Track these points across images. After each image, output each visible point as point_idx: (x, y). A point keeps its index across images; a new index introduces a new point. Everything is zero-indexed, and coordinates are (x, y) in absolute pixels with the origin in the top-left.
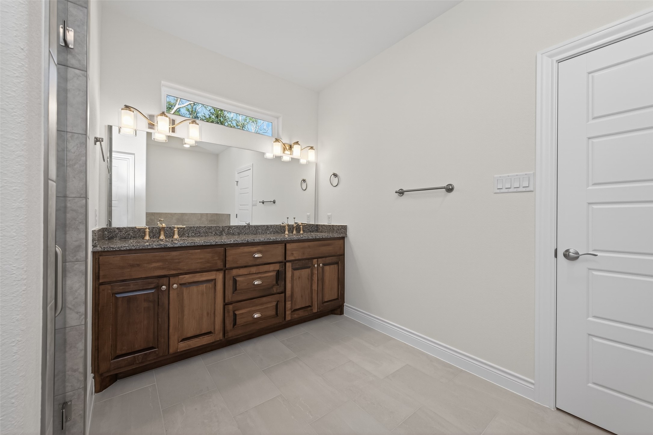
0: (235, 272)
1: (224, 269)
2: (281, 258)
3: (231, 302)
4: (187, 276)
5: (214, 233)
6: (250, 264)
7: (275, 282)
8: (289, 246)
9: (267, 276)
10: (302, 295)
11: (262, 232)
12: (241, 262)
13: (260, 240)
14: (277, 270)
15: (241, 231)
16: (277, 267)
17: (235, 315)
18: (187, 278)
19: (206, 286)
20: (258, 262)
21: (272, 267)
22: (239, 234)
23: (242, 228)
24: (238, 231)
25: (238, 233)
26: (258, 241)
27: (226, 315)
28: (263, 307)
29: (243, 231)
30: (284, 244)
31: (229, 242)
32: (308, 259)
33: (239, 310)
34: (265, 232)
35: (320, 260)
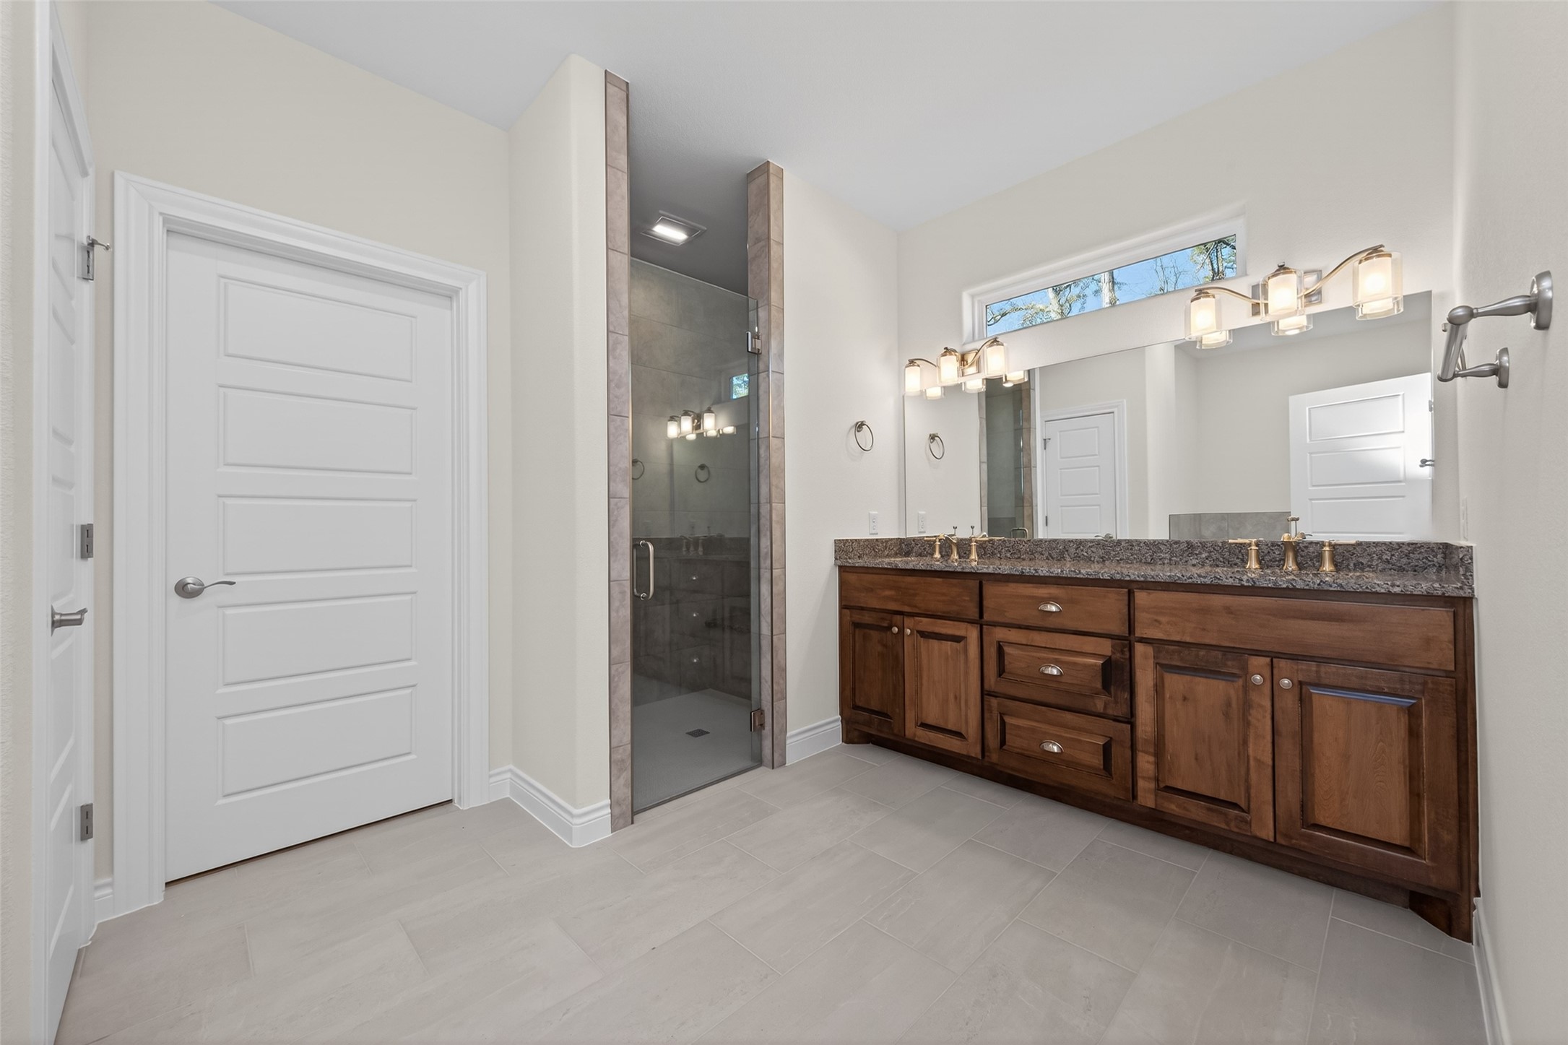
0: (1001, 634)
1: (980, 622)
2: (1118, 628)
3: (993, 692)
4: (925, 620)
5: (1047, 554)
6: (1032, 623)
7: (1099, 685)
8: (1141, 597)
9: (1075, 664)
10: (1197, 755)
11: (1170, 559)
12: (1012, 615)
13: (1052, 573)
14: (1106, 656)
15: (1108, 553)
16: (1105, 647)
17: (1003, 723)
18: (926, 624)
19: (951, 645)
20: (1050, 623)
21: (1089, 644)
22: (1103, 560)
23: (1111, 547)
24: (1101, 552)
25: (1102, 558)
26: (1047, 574)
27: (987, 715)
28: (1068, 735)
29: (1113, 553)
30: (1126, 590)
31: (985, 571)
32: (1226, 650)
33: (1012, 716)
34: (1181, 560)
35: (1282, 664)
